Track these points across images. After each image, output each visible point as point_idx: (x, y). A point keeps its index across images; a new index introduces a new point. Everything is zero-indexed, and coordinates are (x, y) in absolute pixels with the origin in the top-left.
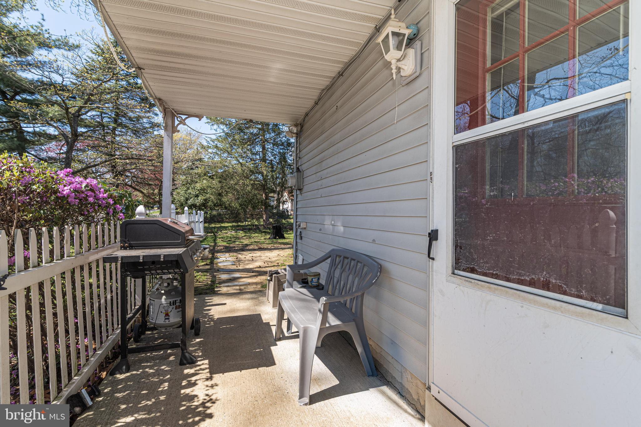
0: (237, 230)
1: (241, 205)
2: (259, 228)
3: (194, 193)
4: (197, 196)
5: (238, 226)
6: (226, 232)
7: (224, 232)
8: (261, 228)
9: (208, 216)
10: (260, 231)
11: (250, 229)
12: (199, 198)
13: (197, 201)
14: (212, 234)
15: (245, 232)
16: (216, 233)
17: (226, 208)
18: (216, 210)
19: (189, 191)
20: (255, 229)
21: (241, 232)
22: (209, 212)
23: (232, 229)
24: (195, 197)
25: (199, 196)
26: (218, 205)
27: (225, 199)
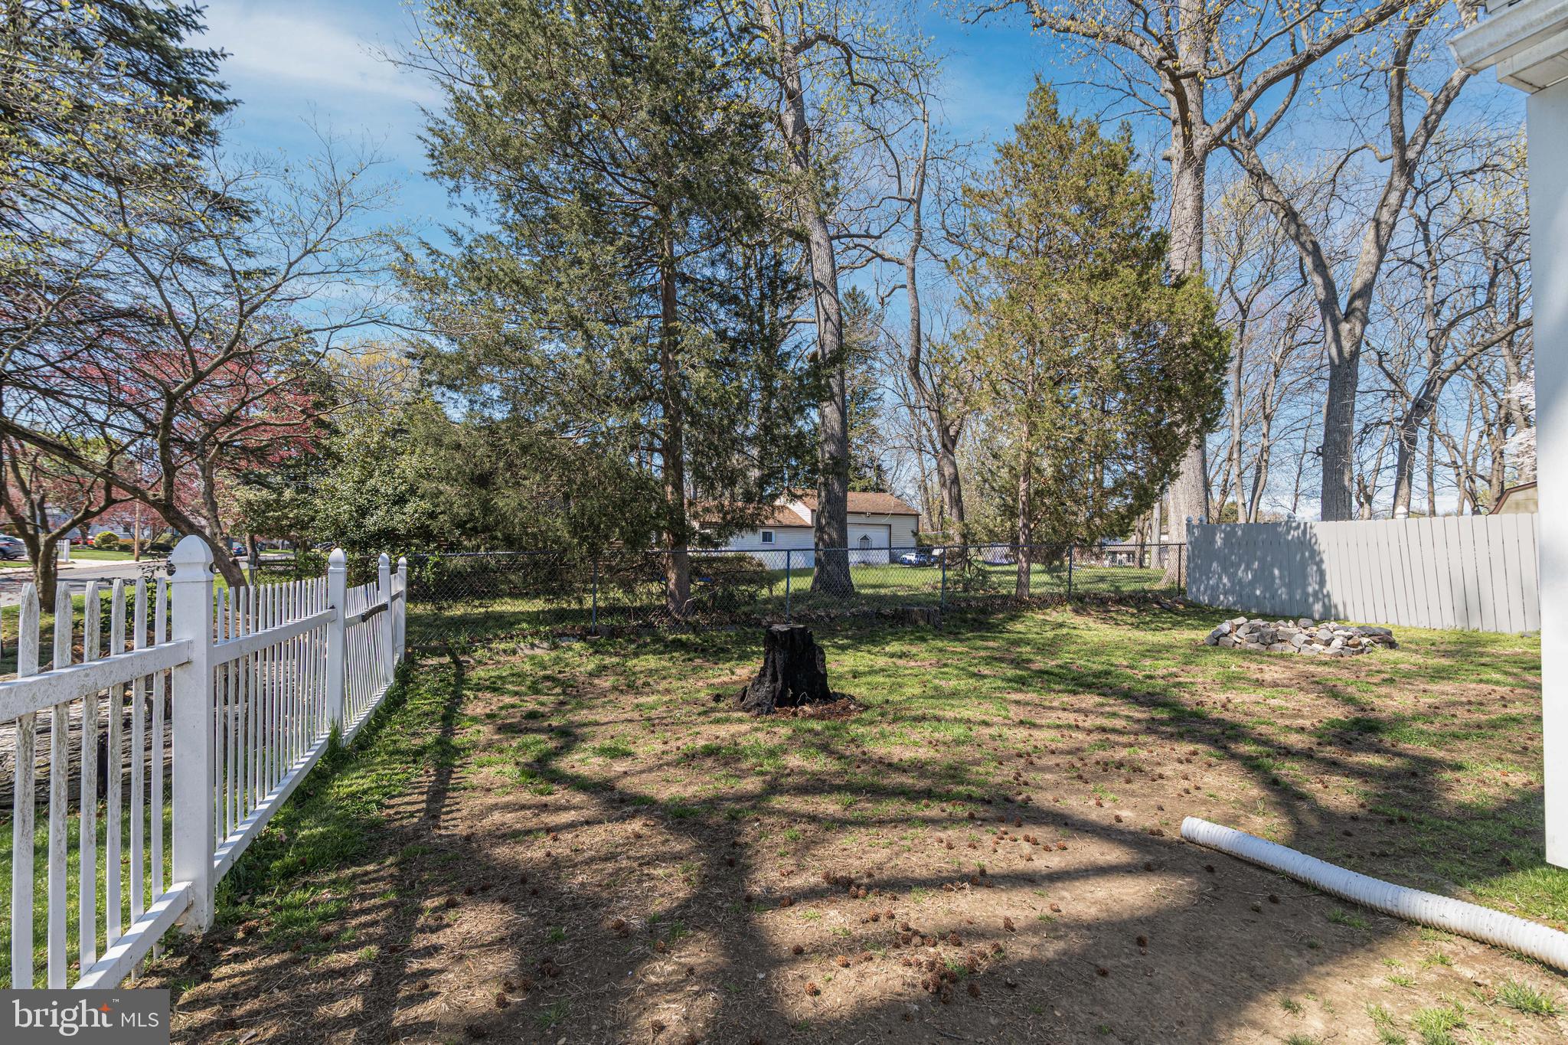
0: (561, 635)
1: (576, 528)
2: (651, 625)
3: (390, 491)
4: (401, 500)
5: (560, 616)
6: (512, 645)
7: (502, 646)
8: (662, 625)
9: (428, 574)
10: (658, 639)
11: (613, 633)
12: (409, 508)
13: (398, 517)
14: (447, 659)
15: (593, 644)
16: (464, 652)
17: (509, 541)
18: (466, 549)
19: (373, 481)
20: (637, 632)
21: (577, 646)
22: (433, 559)
23: (537, 633)
24: (395, 503)
25: (406, 501)
26: (474, 529)
27: (506, 501)
